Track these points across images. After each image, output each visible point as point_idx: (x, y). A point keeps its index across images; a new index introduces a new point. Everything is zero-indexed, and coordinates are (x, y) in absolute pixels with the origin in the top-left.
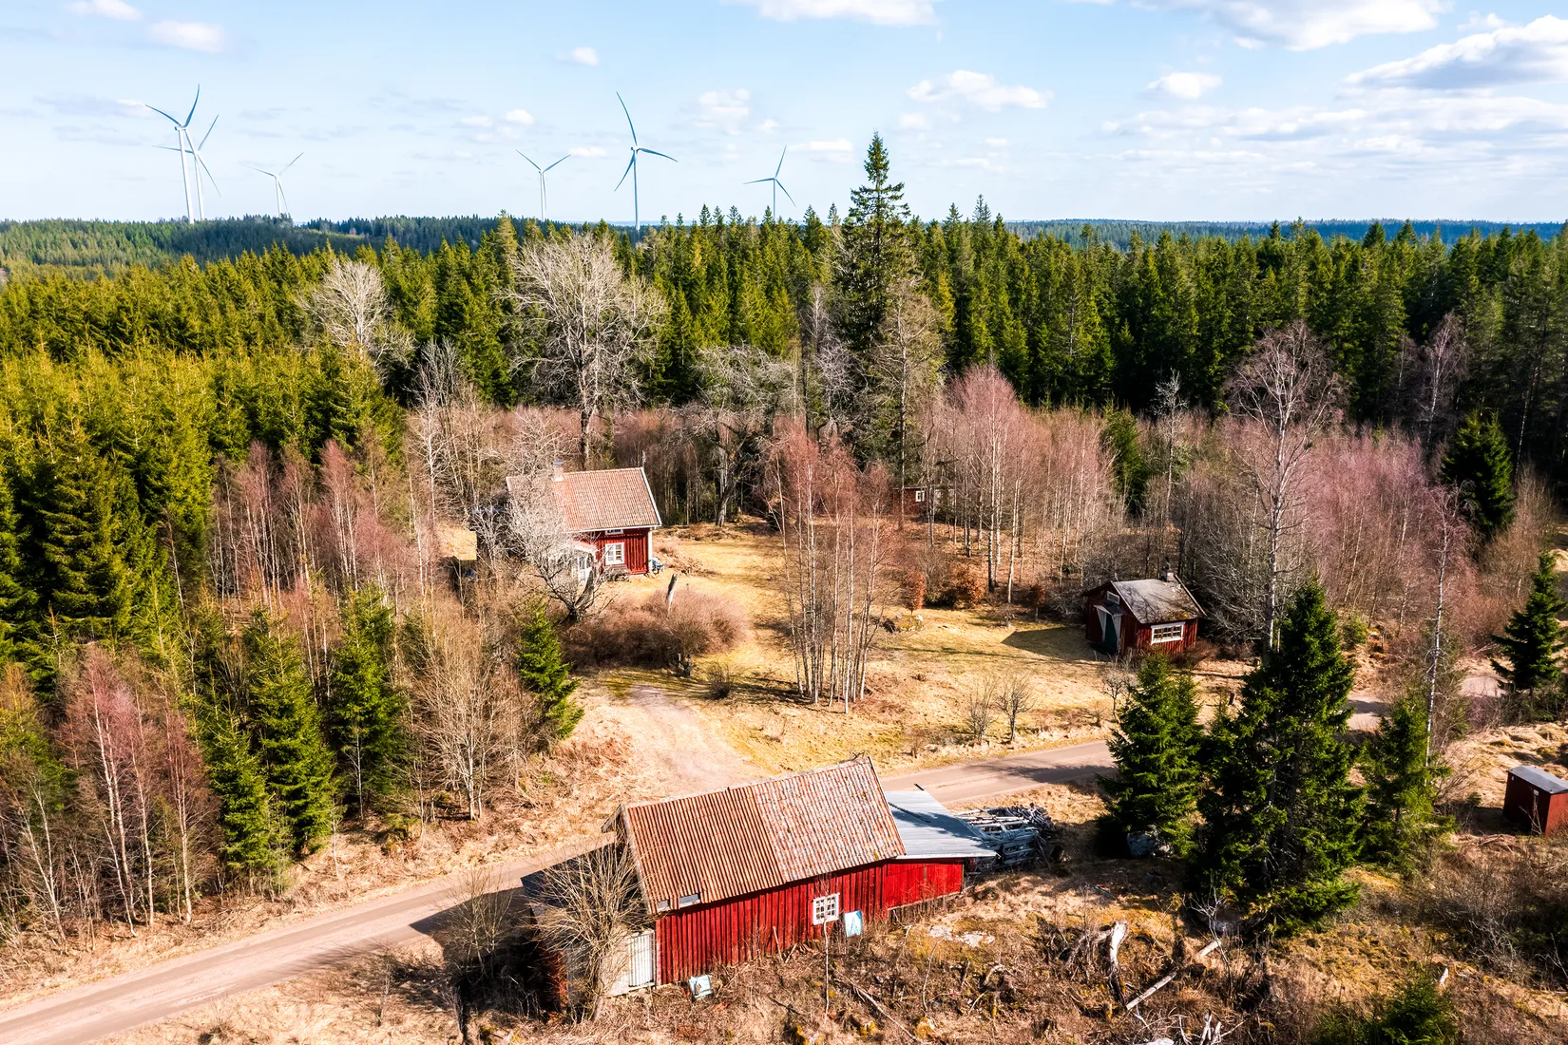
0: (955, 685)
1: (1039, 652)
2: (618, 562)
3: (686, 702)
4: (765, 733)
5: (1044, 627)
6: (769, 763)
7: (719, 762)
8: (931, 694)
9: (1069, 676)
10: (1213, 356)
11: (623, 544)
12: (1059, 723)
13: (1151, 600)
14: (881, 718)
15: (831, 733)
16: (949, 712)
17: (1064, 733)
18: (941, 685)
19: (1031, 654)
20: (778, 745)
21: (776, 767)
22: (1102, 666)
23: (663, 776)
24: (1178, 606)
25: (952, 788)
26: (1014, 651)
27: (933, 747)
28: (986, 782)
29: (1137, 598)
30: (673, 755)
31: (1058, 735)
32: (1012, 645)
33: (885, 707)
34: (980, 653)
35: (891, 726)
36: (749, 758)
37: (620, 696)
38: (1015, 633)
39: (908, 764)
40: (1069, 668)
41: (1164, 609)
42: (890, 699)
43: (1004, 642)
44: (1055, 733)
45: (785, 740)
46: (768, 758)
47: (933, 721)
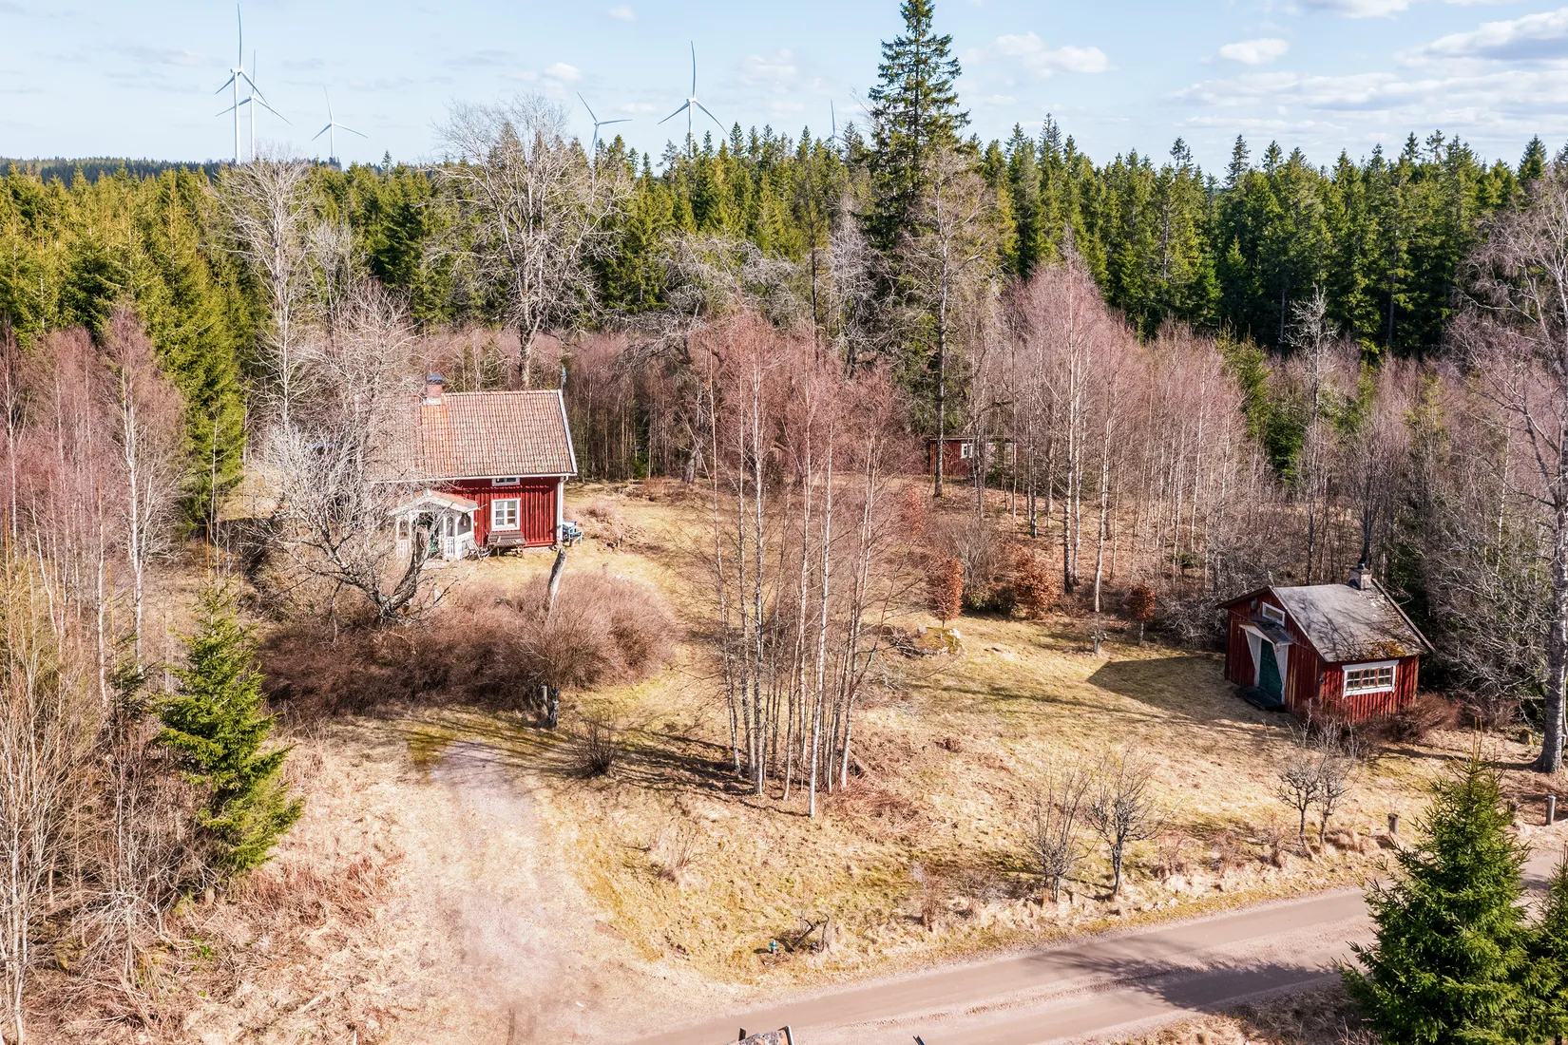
0: (1011, 764)
1: (1151, 701)
2: (511, 527)
3: (531, 781)
4: (653, 857)
5: (1155, 656)
6: (645, 929)
7: (551, 922)
8: (966, 780)
9: (1207, 750)
11: (518, 500)
12: (1201, 854)
13: (1339, 620)
14: (874, 830)
15: (777, 862)
16: (997, 821)
17: (1211, 878)
18: (986, 761)
19: (1137, 704)
20: (670, 888)
21: (656, 941)
22: (1256, 733)
23: (432, 954)
24: (1385, 632)
25: (1001, 1016)
26: (1109, 698)
27: (965, 903)
28: (1068, 1002)
29: (1316, 617)
30: (466, 905)
31: (1201, 881)
32: (1104, 686)
33: (886, 805)
34: (1051, 700)
35: (890, 848)
36: (606, 916)
37: (421, 764)
38: (1109, 665)
39: (915, 946)
40: (1205, 734)
41: (1364, 638)
42: (895, 786)
43: (1091, 680)
44: (1196, 879)
45: (686, 877)
46: (646, 916)
47: (968, 841)
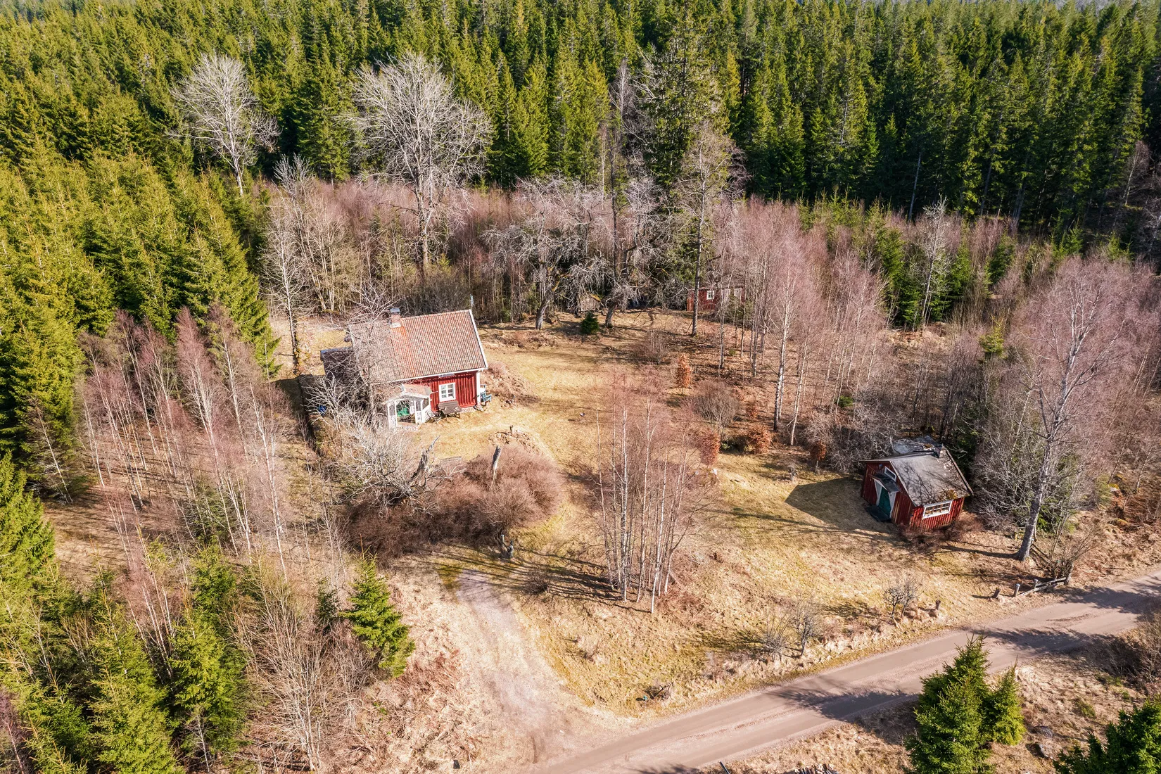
0: (748, 570)
1: (820, 517)
2: (451, 398)
3: (508, 597)
4: (580, 645)
5: (823, 479)
6: (584, 688)
7: (538, 686)
8: (727, 581)
9: (849, 551)
10: (967, 154)
11: (454, 384)
12: (843, 626)
13: (925, 478)
14: (683, 619)
15: (639, 644)
16: (743, 610)
17: (847, 641)
18: (735, 568)
19: (815, 520)
20: (591, 664)
21: (589, 694)
22: (874, 537)
23: (488, 707)
24: (950, 484)
25: (750, 728)
26: (798, 514)
27: (731, 665)
28: (780, 719)
29: (914, 477)
30: (496, 679)
31: (843, 642)
32: (795, 506)
33: (689, 603)
34: (767, 517)
35: (693, 631)
36: (564, 682)
37: (449, 587)
38: (798, 488)
39: (710, 692)
40: (848, 540)
41: (938, 487)
42: (693, 590)
43: (788, 501)
44: (840, 643)
45: (599, 659)
46: (583, 682)
47: (728, 624)
